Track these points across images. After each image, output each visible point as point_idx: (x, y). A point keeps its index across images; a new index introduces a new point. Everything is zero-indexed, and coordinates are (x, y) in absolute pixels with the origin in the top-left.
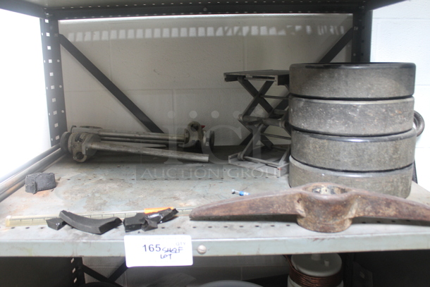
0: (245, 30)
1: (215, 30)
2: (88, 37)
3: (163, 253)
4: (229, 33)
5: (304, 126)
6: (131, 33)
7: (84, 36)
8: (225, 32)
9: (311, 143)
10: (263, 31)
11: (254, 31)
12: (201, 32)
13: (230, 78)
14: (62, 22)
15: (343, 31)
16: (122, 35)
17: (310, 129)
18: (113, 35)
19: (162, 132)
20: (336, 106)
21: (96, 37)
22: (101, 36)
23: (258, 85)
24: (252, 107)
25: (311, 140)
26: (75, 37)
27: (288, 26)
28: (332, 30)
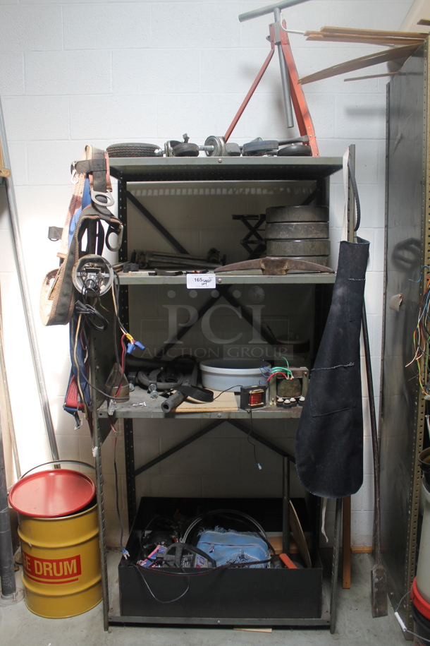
0: (247, 191)
1: (228, 191)
2: (144, 193)
3: (203, 282)
4: (237, 193)
5: (270, 237)
6: (173, 191)
7: (142, 192)
8: (234, 192)
9: (274, 244)
10: (259, 191)
11: (253, 191)
12: (219, 191)
13: (235, 217)
14: (128, 183)
15: (311, 192)
16: (167, 192)
17: (273, 238)
18: (161, 192)
19: (188, 253)
20: (284, 225)
21: (150, 193)
22: (153, 192)
23: (253, 223)
24: (249, 236)
25: (273, 243)
26: (136, 193)
27: (275, 189)
28: (304, 191)
